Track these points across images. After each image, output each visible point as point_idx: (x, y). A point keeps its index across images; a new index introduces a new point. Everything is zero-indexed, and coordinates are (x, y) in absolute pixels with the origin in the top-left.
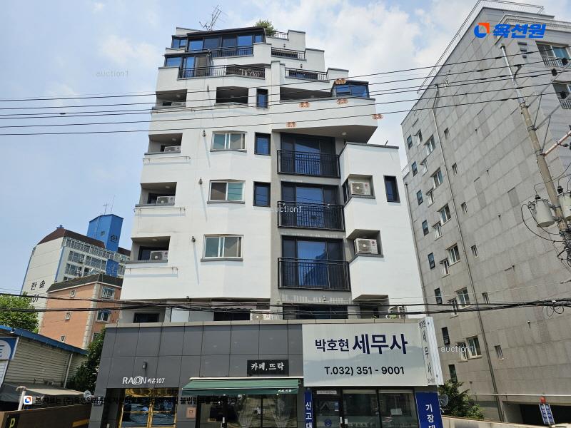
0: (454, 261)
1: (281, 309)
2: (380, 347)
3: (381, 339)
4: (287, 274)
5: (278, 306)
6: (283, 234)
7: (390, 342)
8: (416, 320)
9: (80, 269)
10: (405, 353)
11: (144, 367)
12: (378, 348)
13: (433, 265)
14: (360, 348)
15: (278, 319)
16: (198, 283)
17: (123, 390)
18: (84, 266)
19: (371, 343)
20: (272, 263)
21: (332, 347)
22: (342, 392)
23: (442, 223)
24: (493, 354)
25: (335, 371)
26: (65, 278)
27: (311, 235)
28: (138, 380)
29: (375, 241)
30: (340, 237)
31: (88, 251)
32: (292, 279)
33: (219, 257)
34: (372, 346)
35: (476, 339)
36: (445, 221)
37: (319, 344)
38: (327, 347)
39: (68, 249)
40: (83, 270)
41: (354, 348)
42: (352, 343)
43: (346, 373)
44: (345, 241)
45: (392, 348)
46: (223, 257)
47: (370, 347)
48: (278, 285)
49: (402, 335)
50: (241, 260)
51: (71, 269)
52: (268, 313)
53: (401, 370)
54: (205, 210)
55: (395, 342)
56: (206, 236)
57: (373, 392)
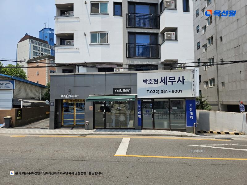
0: (210, 44)
1: (128, 66)
2: (172, 82)
3: (173, 78)
4: (131, 51)
5: (127, 65)
6: (128, 31)
7: (177, 79)
8: (190, 70)
9: (40, 53)
10: (183, 84)
11: (69, 91)
12: (171, 82)
13: (199, 48)
14: (163, 82)
15: (126, 71)
16: (89, 55)
17: (62, 100)
18: (41, 52)
19: (168, 80)
20: (124, 46)
21: (151, 82)
22: (154, 100)
23: (207, 26)
24: (220, 85)
25: (151, 92)
26: (34, 57)
27: (143, 31)
28: (67, 96)
29: (174, 33)
30: (157, 32)
31: (41, 46)
32: (133, 53)
33: (98, 43)
34: (169, 82)
35: (213, 79)
36: (209, 24)
37: (144, 81)
38: (148, 82)
39: (32, 45)
40: (41, 54)
41: (160, 83)
42: (159, 80)
43: (156, 93)
44: (159, 34)
45: (178, 82)
46: (100, 43)
47: (168, 82)
48: (127, 56)
49: (183, 77)
50: (109, 45)
51: (35, 53)
52: (122, 68)
53: (180, 91)
54: (89, 18)
55: (179, 80)
56: (91, 32)
57: (167, 100)
